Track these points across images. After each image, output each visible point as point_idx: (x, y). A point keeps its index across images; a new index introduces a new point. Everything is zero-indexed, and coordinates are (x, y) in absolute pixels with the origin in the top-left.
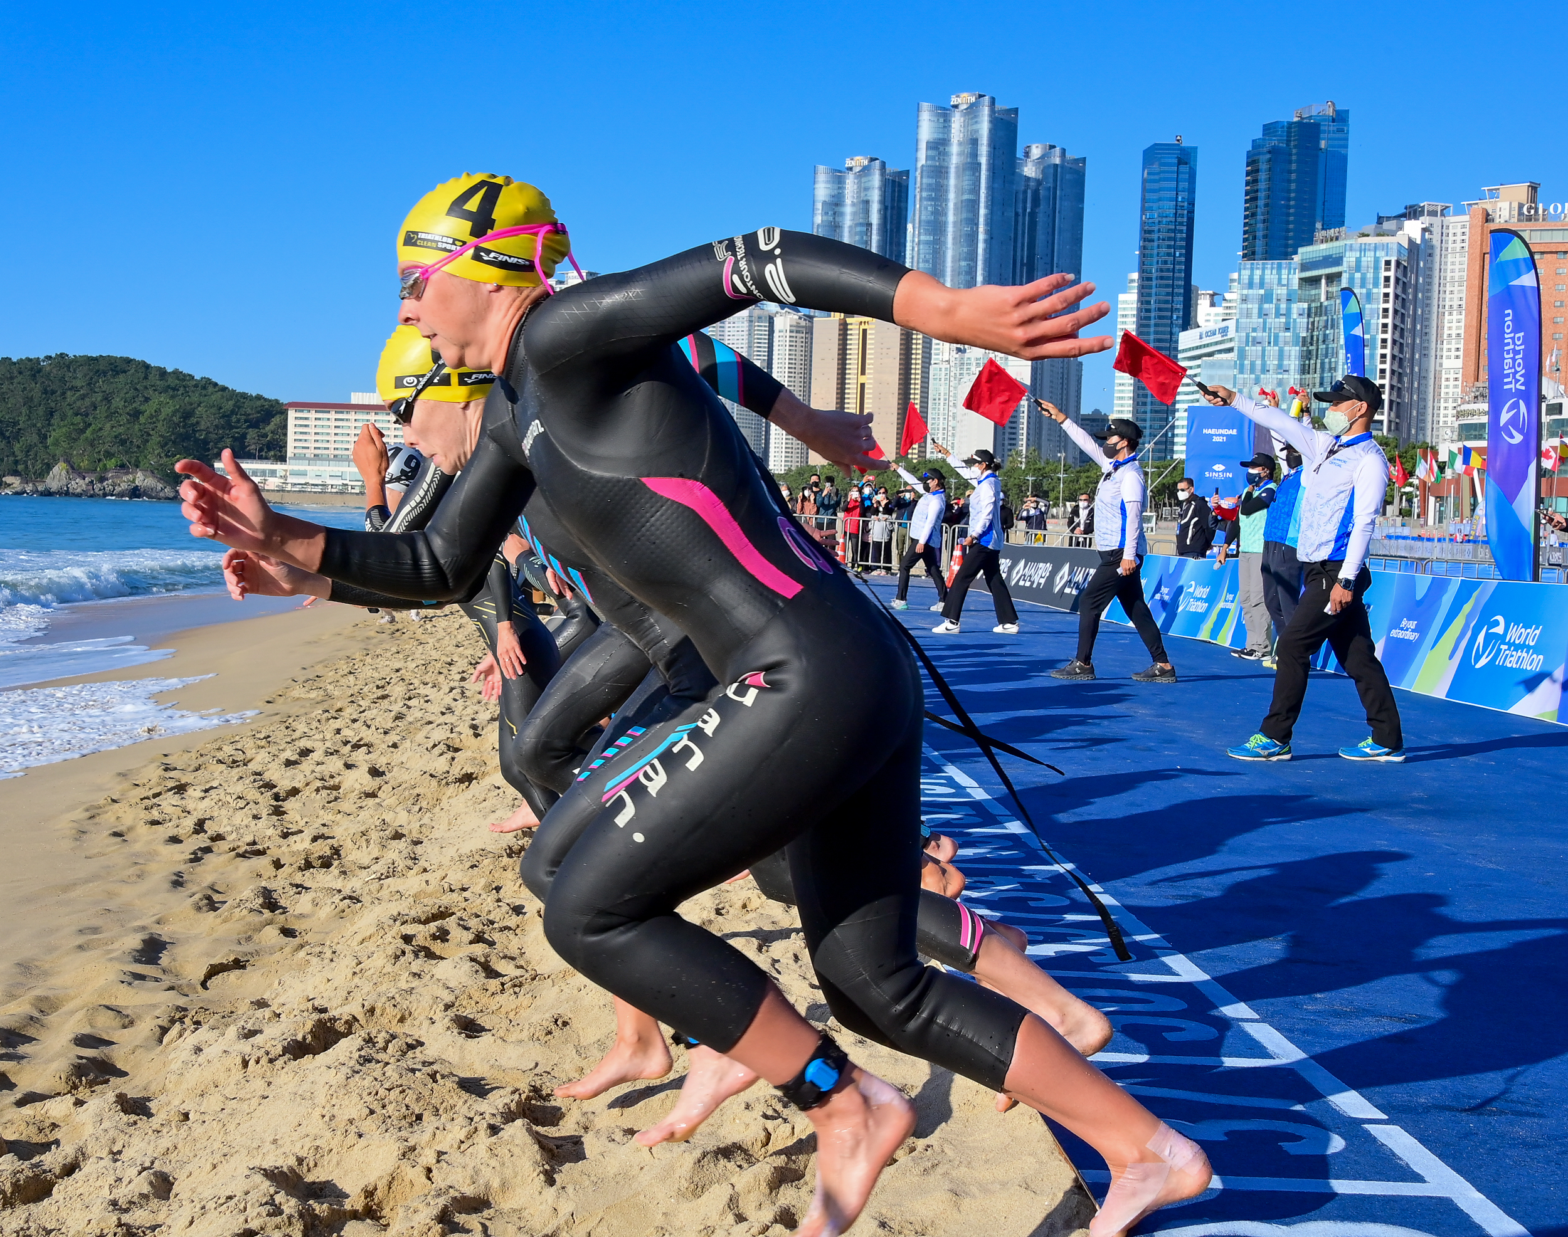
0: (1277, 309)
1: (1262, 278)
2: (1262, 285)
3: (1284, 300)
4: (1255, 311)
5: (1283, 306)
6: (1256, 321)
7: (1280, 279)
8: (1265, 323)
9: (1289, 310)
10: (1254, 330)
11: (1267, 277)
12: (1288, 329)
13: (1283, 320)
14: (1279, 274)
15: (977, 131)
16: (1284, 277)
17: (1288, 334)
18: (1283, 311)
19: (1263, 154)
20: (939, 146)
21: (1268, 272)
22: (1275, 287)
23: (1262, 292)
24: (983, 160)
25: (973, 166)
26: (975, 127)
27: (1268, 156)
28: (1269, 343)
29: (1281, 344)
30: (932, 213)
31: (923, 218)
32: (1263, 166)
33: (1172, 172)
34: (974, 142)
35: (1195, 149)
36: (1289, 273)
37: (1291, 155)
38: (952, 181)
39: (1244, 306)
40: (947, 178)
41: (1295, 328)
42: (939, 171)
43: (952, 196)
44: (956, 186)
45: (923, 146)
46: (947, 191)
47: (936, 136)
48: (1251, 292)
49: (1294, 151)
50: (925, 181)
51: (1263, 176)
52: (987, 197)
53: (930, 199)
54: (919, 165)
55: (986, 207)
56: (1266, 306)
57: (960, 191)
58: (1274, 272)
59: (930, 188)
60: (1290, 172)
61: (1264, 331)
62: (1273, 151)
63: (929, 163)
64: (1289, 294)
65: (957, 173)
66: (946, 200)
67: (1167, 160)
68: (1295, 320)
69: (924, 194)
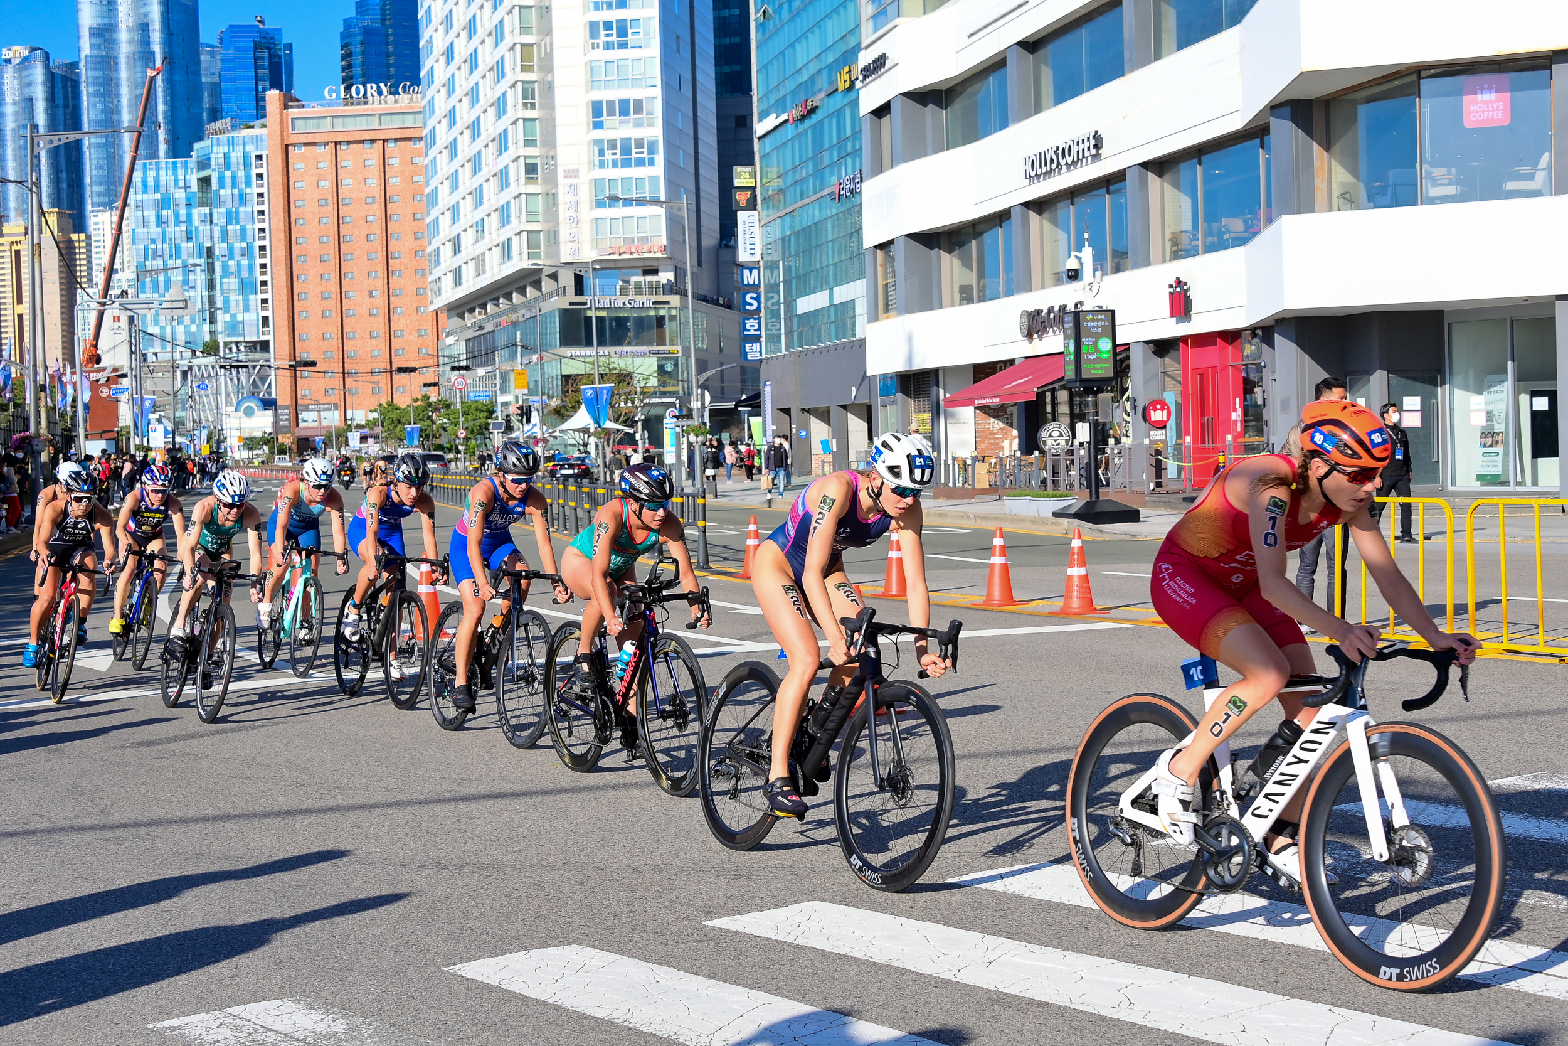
0: (176, 215)
1: (156, 180)
2: (156, 188)
3: (183, 203)
4: (153, 219)
5: (183, 212)
6: (154, 230)
7: (176, 181)
8: (164, 233)
9: (189, 216)
10: (153, 241)
11: (162, 178)
12: (189, 239)
13: (183, 228)
14: (175, 173)
15: (146, 15)
16: (181, 177)
17: (190, 244)
18: (183, 218)
19: (354, 35)
20: (105, 33)
21: (162, 173)
22: (172, 190)
23: (158, 196)
24: (157, 48)
25: (146, 56)
26: (143, 10)
27: (360, 38)
28: (171, 256)
29: (184, 256)
30: (103, 111)
31: (92, 117)
32: (358, 49)
33: (248, 58)
34: (144, 28)
35: (279, 30)
36: (186, 174)
37: (387, 35)
38: (124, 74)
39: (140, 213)
40: (117, 70)
41: (197, 239)
42: (107, 62)
43: (125, 91)
44: (128, 79)
45: (85, 33)
46: (118, 85)
47: (100, 21)
48: (145, 196)
49: (390, 32)
50: (90, 73)
51: (357, 60)
52: (164, 91)
53: (97, 94)
54: (83, 55)
55: (165, 103)
56: (164, 212)
57: (134, 85)
58: (170, 172)
59: (96, 82)
60: (388, 55)
61: (164, 241)
62: (367, 32)
63: (95, 52)
64: (188, 199)
65: (128, 63)
66: (118, 96)
67: (241, 45)
68: (197, 228)
69: (91, 90)
